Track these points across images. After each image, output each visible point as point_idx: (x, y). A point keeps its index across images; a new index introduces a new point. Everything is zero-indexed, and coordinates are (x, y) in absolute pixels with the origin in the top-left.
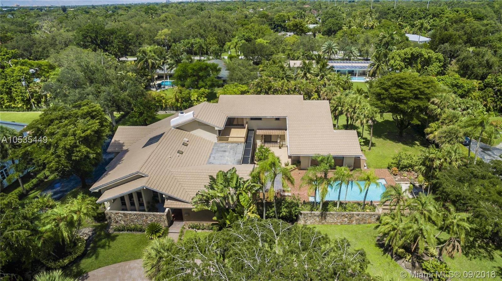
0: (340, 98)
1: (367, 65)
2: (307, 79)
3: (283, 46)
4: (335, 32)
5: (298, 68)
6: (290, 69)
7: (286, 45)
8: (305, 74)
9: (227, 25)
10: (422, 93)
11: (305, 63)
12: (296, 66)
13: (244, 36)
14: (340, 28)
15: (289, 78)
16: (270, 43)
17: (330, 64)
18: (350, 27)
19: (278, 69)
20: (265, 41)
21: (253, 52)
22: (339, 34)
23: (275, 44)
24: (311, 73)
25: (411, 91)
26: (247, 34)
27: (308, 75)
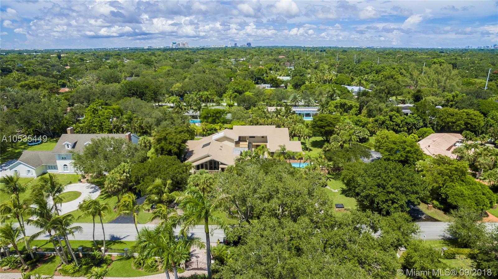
0: (294, 127)
1: (316, 109)
2: (278, 118)
3: (263, 96)
4: (300, 85)
5: (273, 112)
6: (269, 113)
7: (265, 96)
8: (277, 116)
9: (221, 80)
10: (331, 123)
11: (277, 109)
12: (272, 111)
13: (234, 88)
14: (304, 83)
15: (268, 117)
16: (254, 95)
17: (294, 109)
18: (311, 82)
19: (262, 112)
20: (251, 94)
21: (244, 101)
22: (303, 87)
23: (257, 95)
24: (280, 115)
25: (327, 123)
26: (237, 87)
27: (279, 116)
